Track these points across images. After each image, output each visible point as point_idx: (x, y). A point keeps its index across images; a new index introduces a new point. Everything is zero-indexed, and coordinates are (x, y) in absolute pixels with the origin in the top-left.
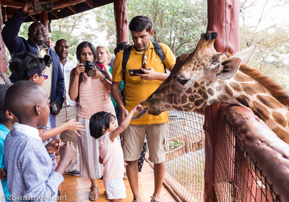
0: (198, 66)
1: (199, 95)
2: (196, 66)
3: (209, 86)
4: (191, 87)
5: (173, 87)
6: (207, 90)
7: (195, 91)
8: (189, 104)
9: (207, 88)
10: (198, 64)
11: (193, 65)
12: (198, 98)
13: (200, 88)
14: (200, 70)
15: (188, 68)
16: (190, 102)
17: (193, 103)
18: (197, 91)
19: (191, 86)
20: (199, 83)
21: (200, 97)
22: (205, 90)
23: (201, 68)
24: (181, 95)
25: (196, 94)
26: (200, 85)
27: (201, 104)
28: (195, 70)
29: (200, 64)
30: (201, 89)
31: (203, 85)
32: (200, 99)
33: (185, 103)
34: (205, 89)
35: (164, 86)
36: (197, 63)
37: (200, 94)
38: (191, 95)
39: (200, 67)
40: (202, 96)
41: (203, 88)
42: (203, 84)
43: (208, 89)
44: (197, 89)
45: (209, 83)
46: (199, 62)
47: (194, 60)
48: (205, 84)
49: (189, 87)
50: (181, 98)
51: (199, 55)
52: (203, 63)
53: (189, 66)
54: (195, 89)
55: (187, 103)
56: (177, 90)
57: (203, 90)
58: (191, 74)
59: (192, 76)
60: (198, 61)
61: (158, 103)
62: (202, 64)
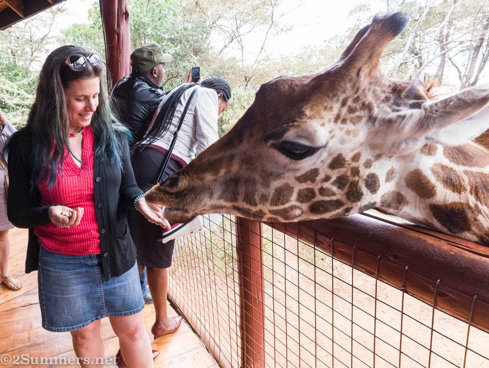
0: (351, 110)
1: (335, 189)
2: (345, 110)
3: (373, 167)
4: (318, 167)
5: (248, 161)
6: (365, 177)
7: (327, 178)
8: (293, 207)
9: (364, 172)
10: (351, 104)
11: (336, 107)
12: (328, 196)
13: (346, 172)
14: (358, 122)
15: (324, 113)
16: (298, 204)
17: (305, 206)
18: (334, 178)
19: (321, 164)
20: (348, 157)
21: (334, 194)
22: (356, 178)
23: (359, 118)
24: (276, 184)
25: (327, 185)
26: (349, 162)
27: (330, 212)
28: (339, 121)
29: (358, 105)
30: (349, 173)
31: (355, 165)
32: (334, 198)
33: (283, 204)
34: (358, 175)
35: (216, 157)
36: (350, 102)
37: (339, 188)
38: (310, 186)
39: (357, 114)
40: (343, 192)
41: (356, 172)
42: (357, 161)
43: (368, 176)
44: (335, 175)
45: (373, 159)
46: (356, 100)
47: (344, 92)
48: (362, 160)
49: (313, 167)
50: (274, 191)
51: (362, 79)
52: (367, 103)
53: (325, 108)
54: (330, 172)
55: (287, 205)
56: (264, 171)
57: (351, 179)
58: (330, 132)
59: (332, 137)
60: (356, 96)
61: (196, 197)
62: (364, 104)
